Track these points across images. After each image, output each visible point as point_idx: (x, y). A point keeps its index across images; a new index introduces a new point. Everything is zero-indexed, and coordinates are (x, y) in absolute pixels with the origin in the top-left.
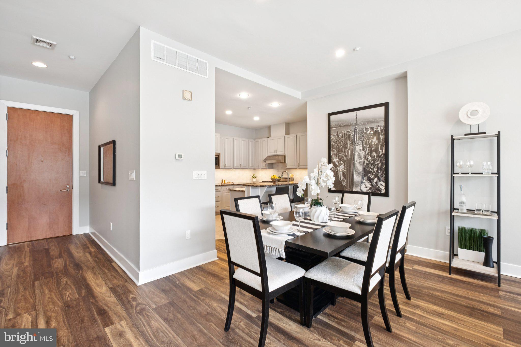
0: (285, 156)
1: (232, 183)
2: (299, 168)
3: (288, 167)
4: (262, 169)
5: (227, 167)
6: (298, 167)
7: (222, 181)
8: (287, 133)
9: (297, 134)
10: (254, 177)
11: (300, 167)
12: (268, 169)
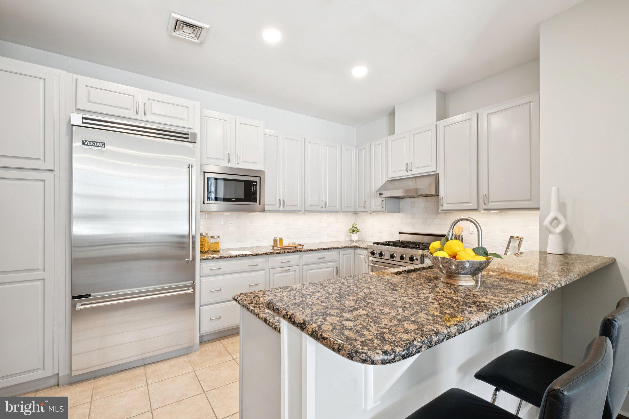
0: (436, 177)
1: (301, 245)
2: (485, 210)
3: (446, 207)
4: (373, 211)
5: (286, 208)
6: (482, 206)
7: (275, 241)
8: (442, 115)
9: (478, 111)
10: (353, 231)
11: (491, 205)
12: (389, 212)
